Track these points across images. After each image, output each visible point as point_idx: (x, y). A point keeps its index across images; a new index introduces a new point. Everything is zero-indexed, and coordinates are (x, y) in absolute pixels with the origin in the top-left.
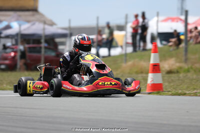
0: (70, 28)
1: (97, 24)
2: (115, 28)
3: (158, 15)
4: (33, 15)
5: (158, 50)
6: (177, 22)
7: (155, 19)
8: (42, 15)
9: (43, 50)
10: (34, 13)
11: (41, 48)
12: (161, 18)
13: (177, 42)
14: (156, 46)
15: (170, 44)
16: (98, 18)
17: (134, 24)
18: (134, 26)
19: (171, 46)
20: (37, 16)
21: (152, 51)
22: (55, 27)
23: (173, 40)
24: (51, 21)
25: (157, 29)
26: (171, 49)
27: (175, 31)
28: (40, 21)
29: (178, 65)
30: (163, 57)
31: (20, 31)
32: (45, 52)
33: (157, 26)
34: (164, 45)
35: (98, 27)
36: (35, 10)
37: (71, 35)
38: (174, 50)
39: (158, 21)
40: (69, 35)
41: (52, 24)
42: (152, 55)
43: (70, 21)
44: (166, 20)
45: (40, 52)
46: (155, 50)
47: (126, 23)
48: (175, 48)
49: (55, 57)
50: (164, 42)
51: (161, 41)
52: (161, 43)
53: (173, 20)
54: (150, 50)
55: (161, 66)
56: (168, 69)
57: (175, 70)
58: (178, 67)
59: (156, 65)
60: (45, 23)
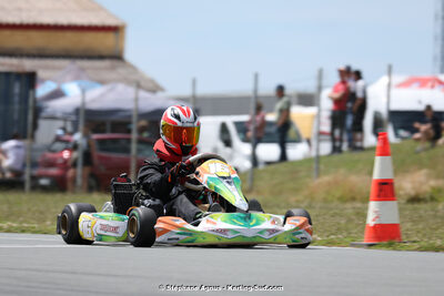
0: (194, 98)
1: (256, 91)
2: (294, 100)
3: (390, 71)
4: (113, 68)
5: (391, 150)
6: (433, 87)
7: (385, 80)
8: (133, 68)
9: (134, 147)
10: (115, 63)
11: (129, 141)
12: (397, 79)
13: (432, 132)
14: (385, 141)
15: (417, 135)
16: (256, 76)
17: (336, 90)
18: (337, 95)
20: (122, 71)
21: (377, 152)
22: (160, 94)
23: (424, 128)
24: (152, 81)
25: (388, 103)
26: (419, 146)
27: (429, 107)
28: (128, 82)
29: (433, 183)
30: (401, 167)
31: (84, 104)
32: (139, 151)
33: (389, 97)
34: (403, 138)
35: (256, 97)
36: (117, 57)
38: (426, 150)
39: (389, 85)
41: (155, 89)
42: (378, 159)
43: (194, 82)
44: (406, 84)
45: (127, 150)
46: (385, 150)
47: (320, 88)
48: (427, 144)
50: (403, 133)
51: (396, 130)
52: (397, 135)
53: (423, 83)
54: (372, 149)
55: (396, 185)
56: (413, 193)
57: (427, 196)
58: (433, 188)
59: (386, 184)
60: (138, 85)
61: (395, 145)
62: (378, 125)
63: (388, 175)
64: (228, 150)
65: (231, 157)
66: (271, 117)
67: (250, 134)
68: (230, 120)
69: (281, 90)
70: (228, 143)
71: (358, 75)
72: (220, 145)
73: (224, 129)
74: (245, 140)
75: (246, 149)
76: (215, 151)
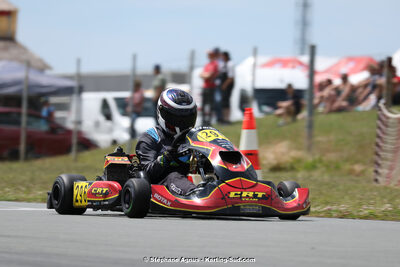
0: (79, 77)
1: (134, 69)
3: (255, 52)
4: (6, 49)
5: (256, 124)
6: (293, 67)
7: (250, 61)
8: (24, 49)
9: (24, 119)
10: (7, 44)
11: (19, 114)
12: (262, 59)
13: (293, 108)
14: (251, 115)
15: (279, 111)
16: (135, 58)
17: (206, 70)
18: (207, 75)
19: (280, 115)
20: (14, 52)
21: (244, 125)
22: (48, 72)
23: (285, 104)
24: (41, 60)
25: (253, 81)
26: (281, 121)
27: (290, 86)
28: (21, 61)
29: (295, 154)
30: (265, 139)
32: (28, 123)
33: (254, 75)
34: (267, 113)
35: (134, 75)
36: (9, 38)
37: (81, 90)
38: (287, 124)
39: (255, 66)
40: (76, 90)
41: (43, 68)
42: (244, 133)
43: (79, 62)
44: (270, 64)
45: (18, 123)
46: (251, 124)
47: (192, 68)
48: (289, 119)
49: (47, 133)
50: (266, 109)
51: (260, 105)
52: (261, 110)
53: (285, 63)
54: (239, 123)
55: (261, 155)
56: (274, 162)
57: (288, 165)
58: (293, 158)
59: (251, 154)
60: (29, 65)
61: (260, 119)
62: (244, 101)
63: (254, 147)
64: (108, 123)
65: (111, 130)
66: (149, 94)
67: (129, 109)
68: (110, 96)
70: (109, 117)
71: (226, 57)
72: (102, 119)
73: (105, 105)
74: (125, 114)
75: (125, 122)
76: (97, 124)
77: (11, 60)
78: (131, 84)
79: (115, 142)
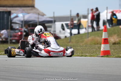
0: (54, 17)
1: (71, 15)
2: (82, 17)
3: (107, 9)
4: (32, 10)
6: (119, 13)
7: (106, 11)
8: (37, 10)
10: (32, 8)
14: (106, 28)
16: (71, 11)
20: (34, 10)
22: (45, 16)
24: (43, 13)
25: (107, 17)
28: (36, 13)
29: (119, 39)
30: (110, 35)
31: (24, 19)
33: (107, 16)
35: (71, 17)
36: (33, 6)
37: (55, 21)
39: (107, 13)
40: (53, 21)
41: (43, 15)
43: (54, 13)
47: (88, 14)
51: (109, 24)
52: (109, 26)
54: (102, 30)
55: (109, 40)
59: (106, 39)
60: (39, 14)
61: (109, 29)
62: (104, 23)
63: (107, 37)
64: (64, 31)
65: (64, 33)
66: (75, 22)
67: (69, 27)
68: (64, 23)
69: (78, 15)
70: (64, 29)
72: (62, 30)
73: (62, 25)
74: (68, 28)
75: (69, 31)
76: (60, 32)
77: (34, 13)
78: (70, 19)
79: (66, 37)
